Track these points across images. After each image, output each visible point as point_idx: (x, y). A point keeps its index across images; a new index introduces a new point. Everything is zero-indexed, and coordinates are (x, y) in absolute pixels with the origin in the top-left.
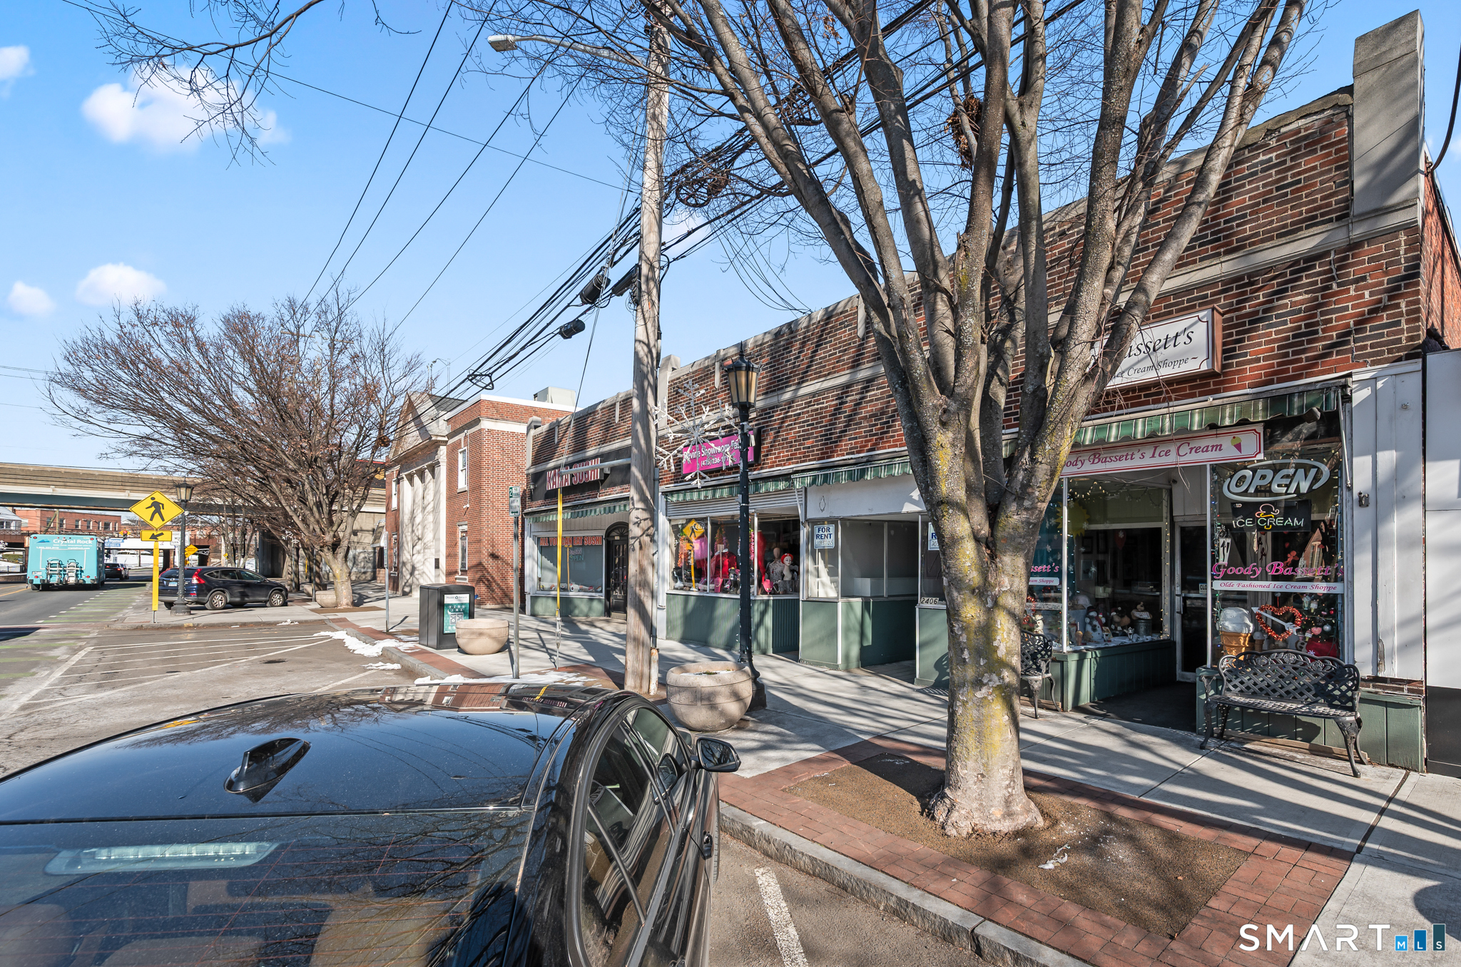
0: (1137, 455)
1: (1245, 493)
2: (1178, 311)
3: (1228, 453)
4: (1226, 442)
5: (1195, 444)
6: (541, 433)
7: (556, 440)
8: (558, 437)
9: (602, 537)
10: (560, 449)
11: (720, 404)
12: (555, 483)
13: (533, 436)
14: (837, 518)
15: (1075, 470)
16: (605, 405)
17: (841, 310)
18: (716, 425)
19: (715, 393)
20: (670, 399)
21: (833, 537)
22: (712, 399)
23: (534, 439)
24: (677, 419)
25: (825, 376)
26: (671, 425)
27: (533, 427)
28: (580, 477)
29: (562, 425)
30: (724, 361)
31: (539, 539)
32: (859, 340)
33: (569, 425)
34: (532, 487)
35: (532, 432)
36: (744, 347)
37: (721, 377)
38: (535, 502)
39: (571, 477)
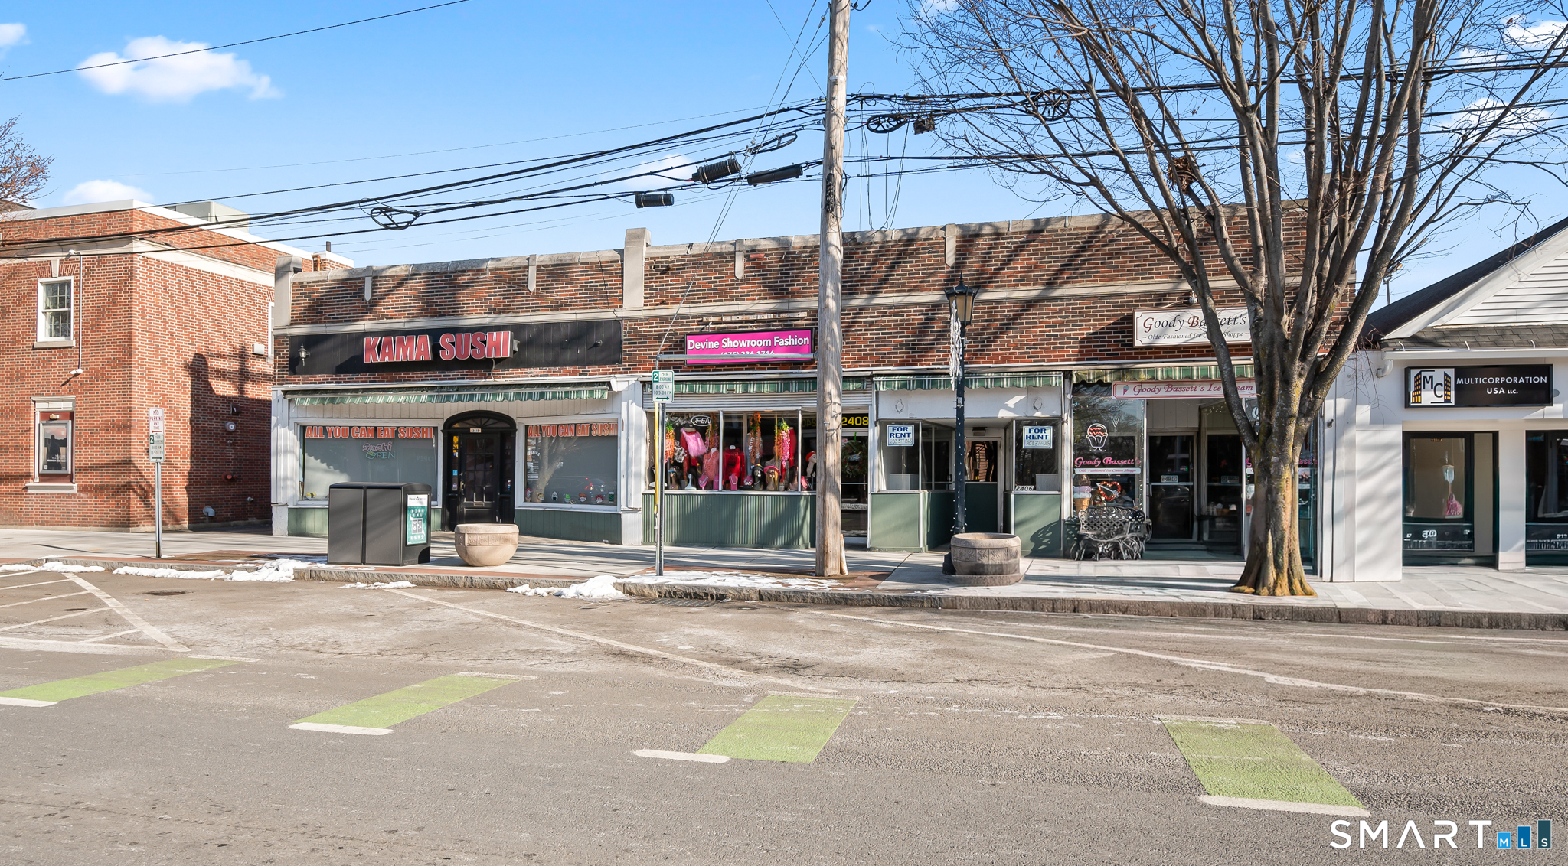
0: (1199, 388)
2: (1228, 301)
4: (1253, 386)
6: (318, 281)
7: (368, 296)
8: (373, 292)
9: (435, 429)
10: (380, 309)
11: (744, 296)
12: (387, 354)
13: (294, 283)
14: (920, 419)
15: (1153, 394)
16: (501, 264)
17: (925, 236)
18: (740, 318)
19: (735, 283)
20: (648, 277)
21: (912, 436)
22: (730, 289)
23: (298, 287)
24: (663, 302)
25: (905, 291)
26: (652, 307)
27: (292, 269)
28: (459, 351)
29: (385, 277)
30: (751, 253)
31: (304, 428)
32: (948, 267)
33: (406, 279)
34: (303, 355)
35: (292, 277)
36: (784, 244)
37: (747, 269)
38: (306, 376)
39: (436, 349)
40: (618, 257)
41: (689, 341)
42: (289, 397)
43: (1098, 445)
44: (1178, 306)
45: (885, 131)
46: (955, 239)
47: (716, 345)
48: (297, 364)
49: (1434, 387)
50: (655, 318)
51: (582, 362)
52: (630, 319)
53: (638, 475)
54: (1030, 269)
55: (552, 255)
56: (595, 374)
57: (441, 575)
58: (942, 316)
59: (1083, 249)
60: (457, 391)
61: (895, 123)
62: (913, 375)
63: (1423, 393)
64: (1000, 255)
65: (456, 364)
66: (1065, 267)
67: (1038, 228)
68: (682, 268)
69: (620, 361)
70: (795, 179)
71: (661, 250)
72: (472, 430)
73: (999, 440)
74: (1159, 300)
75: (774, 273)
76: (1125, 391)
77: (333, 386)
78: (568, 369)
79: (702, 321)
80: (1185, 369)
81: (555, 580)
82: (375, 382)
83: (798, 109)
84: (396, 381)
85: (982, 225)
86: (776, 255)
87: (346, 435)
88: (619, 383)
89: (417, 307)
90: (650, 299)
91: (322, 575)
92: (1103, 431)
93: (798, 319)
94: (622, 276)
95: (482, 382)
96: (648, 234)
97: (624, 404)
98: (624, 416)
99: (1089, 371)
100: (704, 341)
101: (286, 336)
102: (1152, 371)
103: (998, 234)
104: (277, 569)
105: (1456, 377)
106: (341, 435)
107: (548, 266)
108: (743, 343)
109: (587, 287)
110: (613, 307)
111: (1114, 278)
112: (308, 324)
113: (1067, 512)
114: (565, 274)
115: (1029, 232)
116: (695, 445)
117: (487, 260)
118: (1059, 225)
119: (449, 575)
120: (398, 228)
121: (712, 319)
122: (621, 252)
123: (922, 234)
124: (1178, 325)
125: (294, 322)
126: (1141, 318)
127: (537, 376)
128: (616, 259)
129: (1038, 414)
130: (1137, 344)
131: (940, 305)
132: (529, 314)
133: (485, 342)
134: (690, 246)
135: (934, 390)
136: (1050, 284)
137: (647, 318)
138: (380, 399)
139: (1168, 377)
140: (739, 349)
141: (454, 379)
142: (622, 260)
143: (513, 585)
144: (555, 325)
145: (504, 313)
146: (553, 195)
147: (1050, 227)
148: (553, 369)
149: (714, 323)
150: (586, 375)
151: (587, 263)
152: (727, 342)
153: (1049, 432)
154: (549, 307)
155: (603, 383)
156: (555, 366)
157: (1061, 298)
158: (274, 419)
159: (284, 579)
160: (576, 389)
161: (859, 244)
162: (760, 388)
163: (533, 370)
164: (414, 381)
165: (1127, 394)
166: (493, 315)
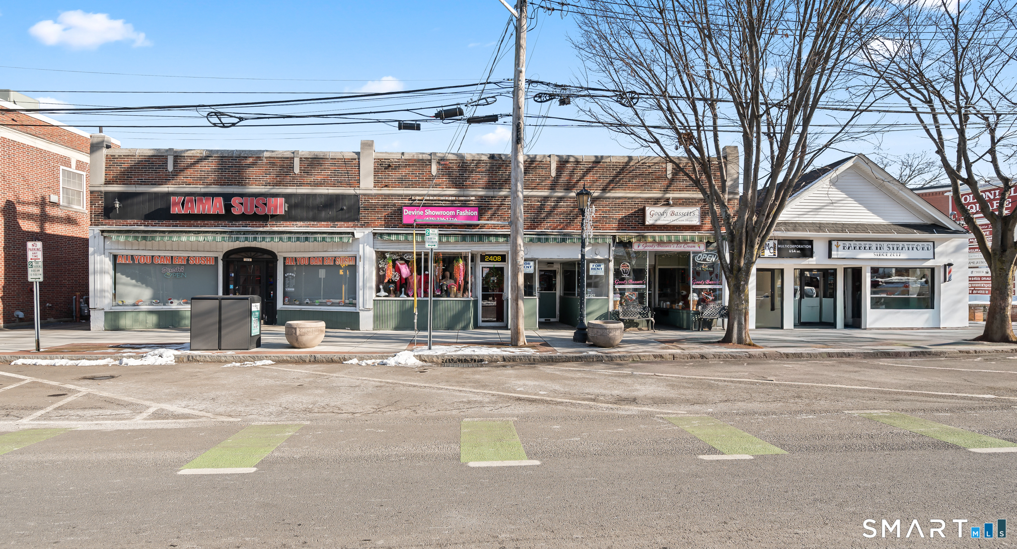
0: (672, 246)
1: (700, 261)
3: (696, 249)
4: (696, 245)
5: (688, 245)
6: (128, 156)
7: (170, 168)
8: (174, 166)
9: (216, 258)
10: (181, 178)
11: (437, 185)
12: (190, 208)
13: (107, 155)
14: (537, 259)
15: (651, 248)
16: (274, 155)
17: (540, 160)
18: (435, 198)
19: (431, 178)
20: (376, 171)
21: (532, 268)
22: (428, 181)
23: (110, 159)
24: (386, 186)
25: (529, 189)
26: (379, 188)
27: (105, 146)
28: (246, 209)
29: (184, 156)
30: (442, 161)
31: (115, 257)
32: (552, 177)
33: (202, 159)
34: (117, 206)
35: (105, 151)
36: (461, 157)
37: (438, 170)
38: (119, 220)
39: (228, 207)
40: (356, 157)
41: (405, 210)
42: (105, 234)
43: (626, 273)
44: (664, 205)
45: (541, 102)
46: (556, 163)
47: (421, 213)
48: (111, 212)
49: (769, 249)
50: (381, 195)
51: (334, 220)
52: (364, 195)
53: (371, 288)
54: (594, 182)
55: (310, 152)
56: (342, 227)
57: (293, 355)
58: (549, 203)
59: (619, 173)
60: (244, 234)
61: (548, 98)
62: (535, 235)
63: (765, 251)
64: (579, 173)
65: (244, 217)
66: (611, 182)
67: (598, 161)
68: (397, 167)
69: (358, 220)
70: (493, 123)
71: (384, 155)
72: (245, 260)
73: (557, 269)
74: (656, 202)
75: (456, 174)
76: (639, 246)
77: (142, 228)
78: (323, 223)
79: (411, 198)
80: (668, 236)
81: (374, 355)
82: (177, 226)
83: (495, 83)
84: (194, 226)
85: (569, 156)
86: (456, 163)
87: (149, 262)
88: (359, 233)
89: (212, 177)
90: (377, 183)
91: (198, 358)
92: (628, 266)
93: (469, 201)
94: (359, 169)
95: (261, 229)
96: (375, 144)
97: (361, 246)
98: (361, 253)
99: (624, 235)
100: (414, 210)
101: (101, 192)
102: (654, 237)
103: (577, 162)
104: (160, 356)
105: (778, 244)
106: (145, 261)
107: (309, 158)
108: (438, 213)
109: (335, 173)
110: (353, 187)
111: (634, 189)
112: (120, 184)
113: (611, 309)
114: (321, 164)
115: (593, 162)
116: (405, 270)
117: (264, 151)
118: (608, 160)
119: (298, 355)
120: (224, 127)
121: (417, 198)
122: (358, 154)
123: (538, 158)
124: (665, 214)
125: (107, 183)
126: (649, 210)
127: (301, 227)
128: (355, 157)
129: (598, 257)
130: (647, 223)
131: (548, 198)
132: (295, 188)
133: (265, 204)
134: (403, 154)
135: (547, 243)
136: (604, 190)
137: (376, 195)
138: (184, 238)
139: (661, 240)
140: (435, 216)
141: (240, 227)
142: (359, 159)
143: (345, 360)
144: (314, 196)
145: (276, 186)
146: (341, 116)
147: (603, 161)
148: (312, 223)
149: (419, 200)
150: (335, 227)
151: (335, 159)
152: (429, 212)
153: (603, 266)
154: (309, 184)
155: (348, 233)
156: (314, 221)
157: (609, 198)
158: (91, 250)
159: (169, 362)
160: (330, 236)
161: (504, 161)
162: (448, 239)
163: (298, 223)
164: (209, 227)
165: (640, 248)
166: (268, 187)
